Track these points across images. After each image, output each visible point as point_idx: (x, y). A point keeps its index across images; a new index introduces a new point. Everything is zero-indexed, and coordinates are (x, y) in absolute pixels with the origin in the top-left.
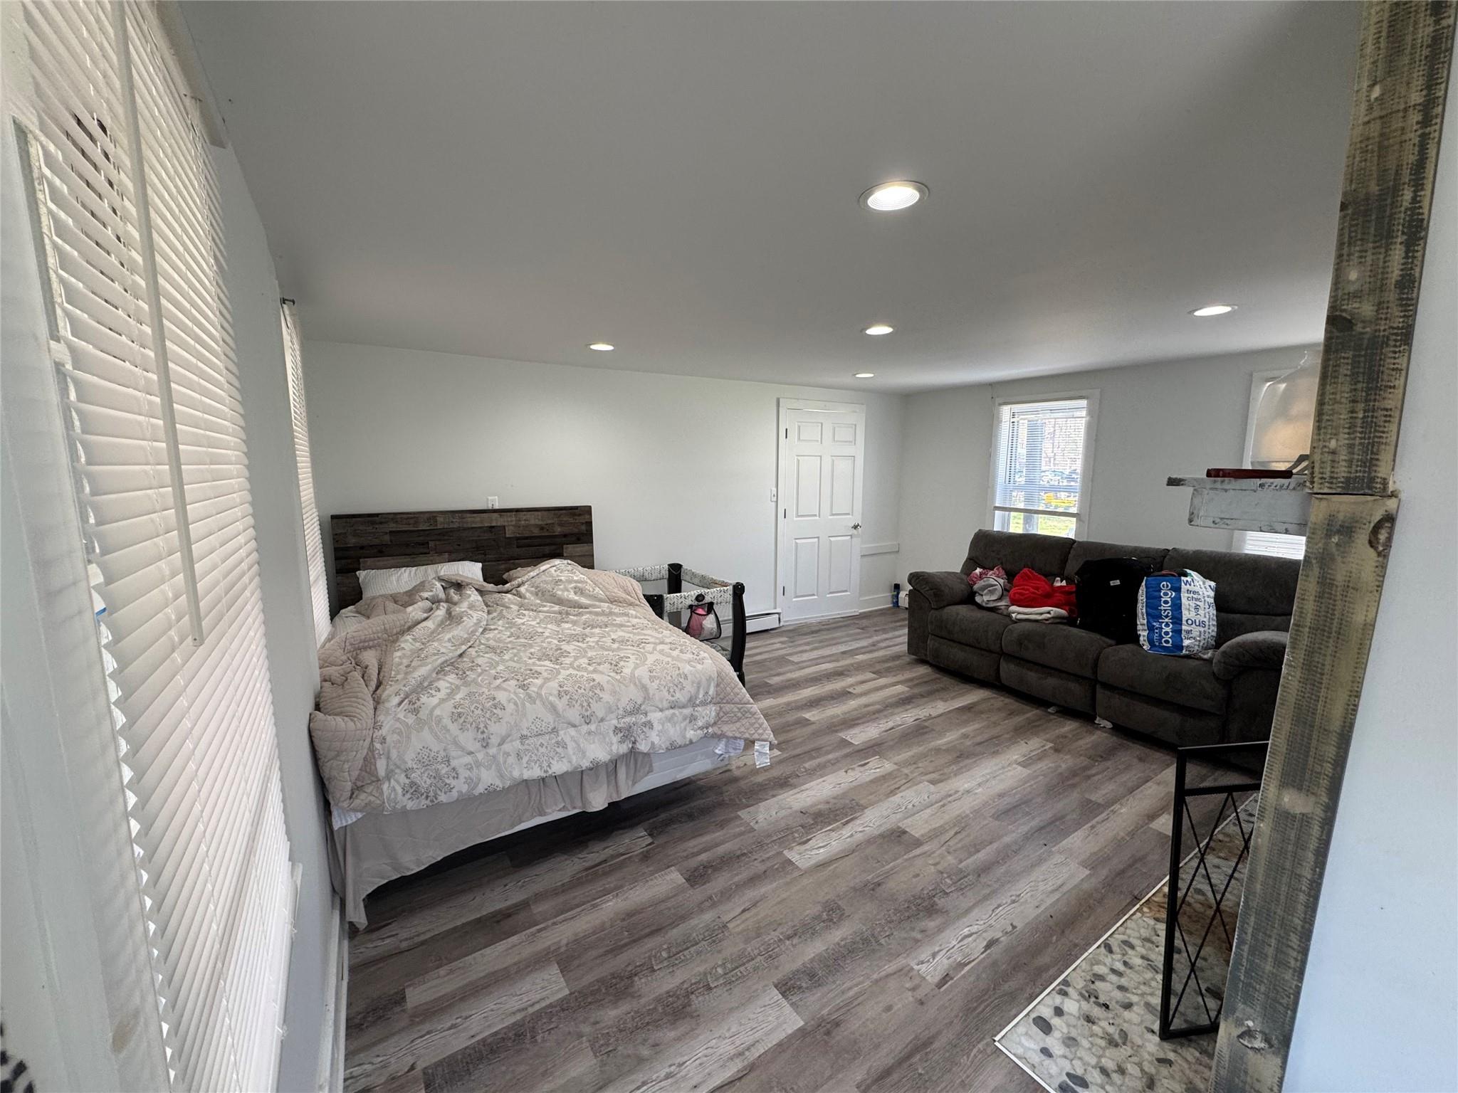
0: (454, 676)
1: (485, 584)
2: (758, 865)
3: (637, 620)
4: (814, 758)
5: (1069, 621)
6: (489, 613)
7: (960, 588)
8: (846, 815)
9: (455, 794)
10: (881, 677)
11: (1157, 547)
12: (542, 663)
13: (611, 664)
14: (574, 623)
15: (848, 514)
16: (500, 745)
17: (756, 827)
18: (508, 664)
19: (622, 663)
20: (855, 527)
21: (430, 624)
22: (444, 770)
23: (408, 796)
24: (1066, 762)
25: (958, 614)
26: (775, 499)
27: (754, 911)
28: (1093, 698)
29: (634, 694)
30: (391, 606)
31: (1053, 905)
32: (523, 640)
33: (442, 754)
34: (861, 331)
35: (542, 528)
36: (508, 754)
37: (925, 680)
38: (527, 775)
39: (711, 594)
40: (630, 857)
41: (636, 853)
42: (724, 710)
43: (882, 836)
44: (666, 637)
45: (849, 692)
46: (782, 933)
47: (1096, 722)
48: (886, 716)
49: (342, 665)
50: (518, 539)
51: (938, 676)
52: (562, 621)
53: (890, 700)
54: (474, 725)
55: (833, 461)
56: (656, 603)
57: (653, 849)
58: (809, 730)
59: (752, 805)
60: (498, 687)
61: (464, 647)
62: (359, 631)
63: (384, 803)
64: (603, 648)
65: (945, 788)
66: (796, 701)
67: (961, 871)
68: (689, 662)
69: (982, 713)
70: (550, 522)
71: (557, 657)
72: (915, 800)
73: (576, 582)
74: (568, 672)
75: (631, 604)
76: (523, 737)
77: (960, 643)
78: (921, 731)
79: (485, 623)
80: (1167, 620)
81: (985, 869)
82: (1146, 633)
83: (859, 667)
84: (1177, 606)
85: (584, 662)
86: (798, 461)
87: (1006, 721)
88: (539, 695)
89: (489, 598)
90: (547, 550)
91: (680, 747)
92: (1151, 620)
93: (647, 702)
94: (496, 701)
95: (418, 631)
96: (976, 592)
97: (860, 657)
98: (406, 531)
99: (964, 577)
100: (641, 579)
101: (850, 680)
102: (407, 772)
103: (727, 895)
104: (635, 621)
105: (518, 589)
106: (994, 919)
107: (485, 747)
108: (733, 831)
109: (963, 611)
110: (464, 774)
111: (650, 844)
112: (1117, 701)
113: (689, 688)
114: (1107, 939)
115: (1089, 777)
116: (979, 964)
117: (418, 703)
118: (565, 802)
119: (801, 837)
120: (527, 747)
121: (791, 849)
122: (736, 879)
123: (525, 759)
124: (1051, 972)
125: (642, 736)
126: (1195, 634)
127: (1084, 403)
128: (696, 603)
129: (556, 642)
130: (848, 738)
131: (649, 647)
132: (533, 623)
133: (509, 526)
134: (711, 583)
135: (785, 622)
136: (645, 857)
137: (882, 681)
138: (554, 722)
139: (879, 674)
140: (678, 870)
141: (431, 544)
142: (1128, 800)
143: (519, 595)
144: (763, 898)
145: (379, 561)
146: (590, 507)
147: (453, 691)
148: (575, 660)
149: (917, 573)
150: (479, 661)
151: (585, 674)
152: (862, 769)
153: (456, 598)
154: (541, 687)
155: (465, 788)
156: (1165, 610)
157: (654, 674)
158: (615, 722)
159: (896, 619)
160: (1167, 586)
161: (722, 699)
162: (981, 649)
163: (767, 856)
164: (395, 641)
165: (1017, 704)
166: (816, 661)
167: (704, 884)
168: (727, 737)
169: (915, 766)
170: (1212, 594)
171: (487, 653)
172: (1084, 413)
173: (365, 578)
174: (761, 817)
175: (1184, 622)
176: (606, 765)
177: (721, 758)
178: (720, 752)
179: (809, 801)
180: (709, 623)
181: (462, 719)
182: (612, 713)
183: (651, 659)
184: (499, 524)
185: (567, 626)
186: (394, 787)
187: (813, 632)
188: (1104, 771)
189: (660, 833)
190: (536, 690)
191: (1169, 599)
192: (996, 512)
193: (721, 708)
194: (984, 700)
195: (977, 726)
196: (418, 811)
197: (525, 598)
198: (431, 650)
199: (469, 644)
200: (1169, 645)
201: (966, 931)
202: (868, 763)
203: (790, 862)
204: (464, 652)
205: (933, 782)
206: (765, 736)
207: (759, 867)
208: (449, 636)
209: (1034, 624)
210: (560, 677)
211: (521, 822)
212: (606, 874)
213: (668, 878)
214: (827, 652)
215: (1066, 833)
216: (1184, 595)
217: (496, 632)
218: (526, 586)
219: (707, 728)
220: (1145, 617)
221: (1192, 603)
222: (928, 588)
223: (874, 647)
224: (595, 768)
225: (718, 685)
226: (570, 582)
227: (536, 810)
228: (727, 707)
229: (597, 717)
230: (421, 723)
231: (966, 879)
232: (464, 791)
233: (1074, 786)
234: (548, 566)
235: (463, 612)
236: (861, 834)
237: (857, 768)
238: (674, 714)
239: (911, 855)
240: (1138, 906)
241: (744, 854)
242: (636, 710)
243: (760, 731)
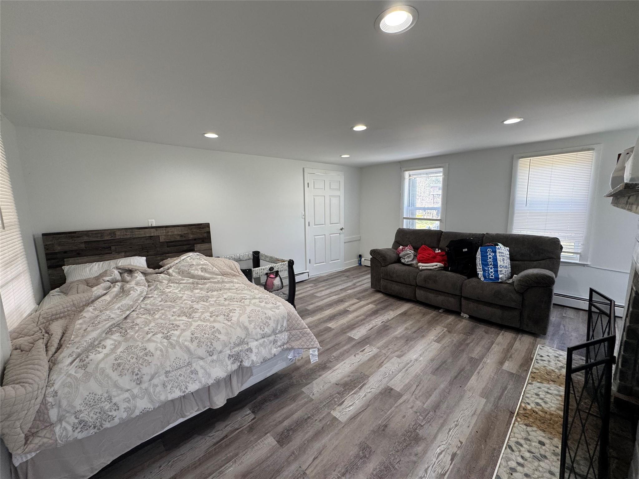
0: (118, 334)
1: (148, 269)
2: (318, 424)
3: (239, 285)
4: (338, 350)
5: (445, 269)
6: (149, 286)
7: (394, 255)
8: (360, 383)
9: (117, 421)
10: (361, 301)
11: (479, 233)
12: (180, 318)
13: (225, 315)
14: (201, 289)
15: (338, 223)
16: (150, 380)
17: (313, 397)
18: (157, 321)
19: (231, 314)
20: (342, 229)
21: (107, 298)
22: (107, 406)
23: (79, 430)
24: (456, 338)
25: (394, 268)
26: (304, 217)
27: (320, 458)
28: (461, 305)
29: (240, 333)
30: (82, 287)
31: (475, 424)
32: (169, 303)
33: (106, 395)
34: (351, 128)
35: (181, 236)
36: (157, 386)
37: (381, 301)
38: (171, 397)
39: (277, 266)
40: (242, 430)
41: (245, 427)
42: (292, 334)
43: (381, 393)
44: (256, 294)
45: (348, 311)
46: (339, 472)
47: (461, 315)
48: (368, 322)
49: (33, 335)
50: (167, 242)
51: (387, 298)
52: (194, 288)
53: (368, 313)
54: (130, 371)
55: (330, 198)
56: (248, 273)
57: (256, 422)
58: (331, 334)
59: (309, 383)
60: (149, 340)
61: (128, 312)
62: (52, 308)
63: (57, 440)
64: (219, 305)
65: (405, 359)
66: (322, 318)
67: (425, 410)
68: (271, 309)
69: (411, 315)
70: (186, 232)
71: (189, 313)
72: (392, 369)
73: (202, 265)
74: (197, 324)
75: (234, 275)
76: (167, 372)
77: (396, 282)
78: (386, 328)
79: (145, 293)
80: (491, 266)
81: (436, 407)
82: (482, 273)
83: (350, 297)
84: (495, 259)
85: (207, 315)
86: (314, 199)
87: (423, 319)
88: (177, 342)
89: (149, 278)
90: (185, 248)
91: (269, 359)
92: (484, 267)
93: (248, 336)
94: (147, 351)
95: (97, 304)
96: (401, 258)
97: (349, 292)
98: (95, 241)
99: (394, 250)
100: (238, 260)
101: (347, 304)
102: (76, 414)
103: (303, 449)
104: (237, 286)
105: (168, 271)
106: (450, 439)
107: (139, 384)
108: (301, 402)
109: (397, 266)
110: (123, 406)
111: (253, 419)
112: (472, 305)
113: (272, 324)
114: (508, 442)
115: (468, 344)
116: (451, 472)
117: (87, 360)
118: (198, 405)
119: (339, 400)
120: (171, 378)
121: (334, 409)
122: (307, 436)
123: (169, 387)
124: (489, 470)
125: (246, 358)
126: (503, 272)
127: (441, 169)
128: (269, 272)
129: (190, 302)
130: (352, 336)
131: (247, 302)
132: (176, 291)
133: (161, 235)
134: (276, 261)
135: (311, 276)
136: (251, 429)
137: (362, 303)
138: (189, 358)
139: (360, 299)
140: (272, 436)
141: (113, 248)
142: (488, 355)
143: (169, 274)
144: (324, 447)
145: (78, 259)
146: (209, 224)
147: (116, 347)
148: (202, 314)
149: (374, 250)
150: (138, 321)
151: (208, 324)
152: (362, 353)
153: (128, 278)
154: (179, 336)
155: (124, 415)
156: (490, 262)
157: (251, 319)
158: (229, 352)
159: (361, 271)
160: (490, 250)
161: (291, 328)
162: (407, 284)
163: (322, 416)
164: (81, 311)
165: (425, 309)
166: (329, 295)
167: (289, 442)
168: (294, 349)
169: (388, 348)
170: (508, 253)
171: (144, 314)
172: (441, 174)
173: (68, 270)
174: (315, 390)
175: (499, 267)
176: (225, 379)
177: (291, 360)
178: (291, 358)
179: (339, 376)
180: (277, 281)
181: (121, 367)
182: (226, 347)
183: (249, 309)
184: (155, 235)
185: (197, 291)
186: (65, 427)
187: (324, 280)
188: (473, 341)
189: (258, 410)
190: (175, 338)
191: (491, 257)
192: (404, 220)
193: (290, 333)
194: (410, 309)
195: (411, 323)
196: (89, 438)
197: (172, 276)
198: (104, 317)
199: (132, 309)
200: (493, 278)
201: (438, 451)
202: (364, 349)
203: (335, 418)
204: (128, 316)
205: (399, 357)
206: (315, 346)
207: (318, 426)
208: (119, 305)
209: (430, 271)
210: (192, 328)
211: (169, 424)
212: (227, 446)
213: (266, 442)
214: (333, 290)
215: (468, 378)
216: (498, 254)
217: (152, 299)
218: (173, 269)
219: (283, 346)
220: (481, 265)
221: (501, 258)
222: (380, 257)
223: (354, 286)
224: (218, 382)
225: (288, 320)
226: (198, 265)
227: (179, 414)
228: (294, 332)
229: (217, 350)
230: (88, 376)
231: (429, 415)
232: (124, 418)
233: (463, 351)
234: (186, 257)
235: (131, 287)
236: (370, 393)
237: (360, 353)
238: (264, 341)
239: (398, 403)
240: (514, 418)
241: (309, 418)
242: (242, 342)
243: (312, 343)
